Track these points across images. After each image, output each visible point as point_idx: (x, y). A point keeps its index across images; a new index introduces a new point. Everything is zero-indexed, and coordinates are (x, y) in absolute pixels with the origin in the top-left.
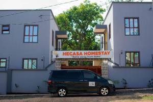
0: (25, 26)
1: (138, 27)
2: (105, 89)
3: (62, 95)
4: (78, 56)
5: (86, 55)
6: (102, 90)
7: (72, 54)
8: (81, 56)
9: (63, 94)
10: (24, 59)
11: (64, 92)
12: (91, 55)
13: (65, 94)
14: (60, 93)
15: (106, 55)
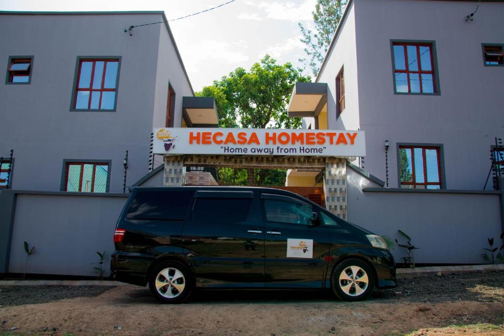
0: (81, 60)
1: (434, 72)
2: (355, 269)
3: (168, 295)
4: (243, 147)
5: (271, 146)
6: (343, 276)
7: (224, 138)
8: (254, 145)
9: (175, 291)
10: (68, 164)
11: (180, 281)
12: (289, 146)
13: (181, 288)
14: (159, 285)
15: (341, 145)
